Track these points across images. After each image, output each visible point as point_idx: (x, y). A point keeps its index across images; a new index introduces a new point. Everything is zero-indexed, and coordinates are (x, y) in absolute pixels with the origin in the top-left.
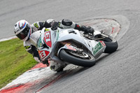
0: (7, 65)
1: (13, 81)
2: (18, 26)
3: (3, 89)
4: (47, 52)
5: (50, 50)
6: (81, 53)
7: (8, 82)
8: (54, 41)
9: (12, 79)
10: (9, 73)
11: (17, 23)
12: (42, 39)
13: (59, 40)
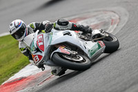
0: (9, 59)
1: (15, 75)
2: (13, 25)
3: (6, 82)
4: (40, 57)
5: (43, 54)
6: (75, 56)
7: (11, 76)
8: (47, 45)
9: (14, 73)
10: (11, 67)
11: (13, 23)
12: (35, 42)
13: (53, 43)
